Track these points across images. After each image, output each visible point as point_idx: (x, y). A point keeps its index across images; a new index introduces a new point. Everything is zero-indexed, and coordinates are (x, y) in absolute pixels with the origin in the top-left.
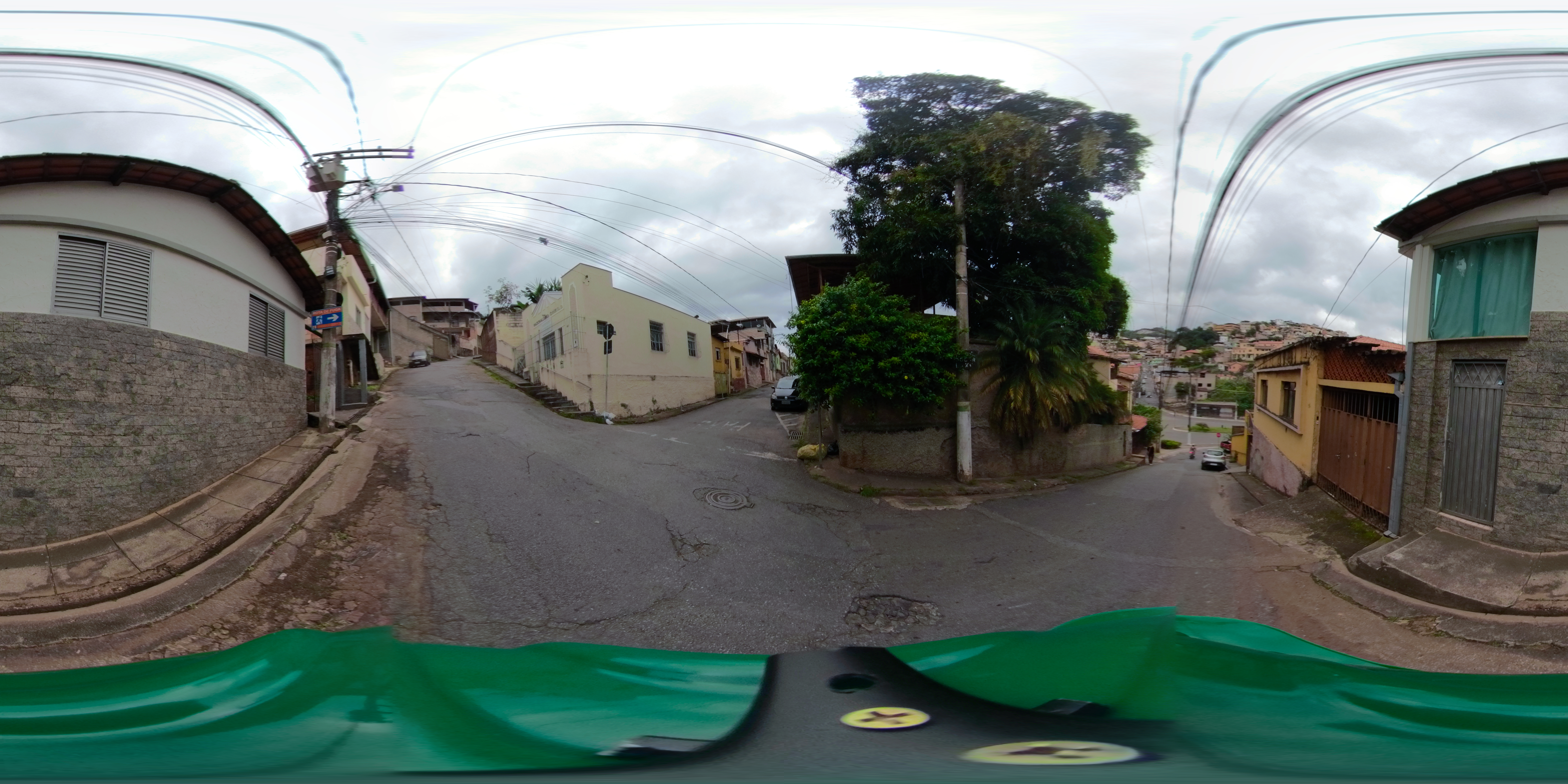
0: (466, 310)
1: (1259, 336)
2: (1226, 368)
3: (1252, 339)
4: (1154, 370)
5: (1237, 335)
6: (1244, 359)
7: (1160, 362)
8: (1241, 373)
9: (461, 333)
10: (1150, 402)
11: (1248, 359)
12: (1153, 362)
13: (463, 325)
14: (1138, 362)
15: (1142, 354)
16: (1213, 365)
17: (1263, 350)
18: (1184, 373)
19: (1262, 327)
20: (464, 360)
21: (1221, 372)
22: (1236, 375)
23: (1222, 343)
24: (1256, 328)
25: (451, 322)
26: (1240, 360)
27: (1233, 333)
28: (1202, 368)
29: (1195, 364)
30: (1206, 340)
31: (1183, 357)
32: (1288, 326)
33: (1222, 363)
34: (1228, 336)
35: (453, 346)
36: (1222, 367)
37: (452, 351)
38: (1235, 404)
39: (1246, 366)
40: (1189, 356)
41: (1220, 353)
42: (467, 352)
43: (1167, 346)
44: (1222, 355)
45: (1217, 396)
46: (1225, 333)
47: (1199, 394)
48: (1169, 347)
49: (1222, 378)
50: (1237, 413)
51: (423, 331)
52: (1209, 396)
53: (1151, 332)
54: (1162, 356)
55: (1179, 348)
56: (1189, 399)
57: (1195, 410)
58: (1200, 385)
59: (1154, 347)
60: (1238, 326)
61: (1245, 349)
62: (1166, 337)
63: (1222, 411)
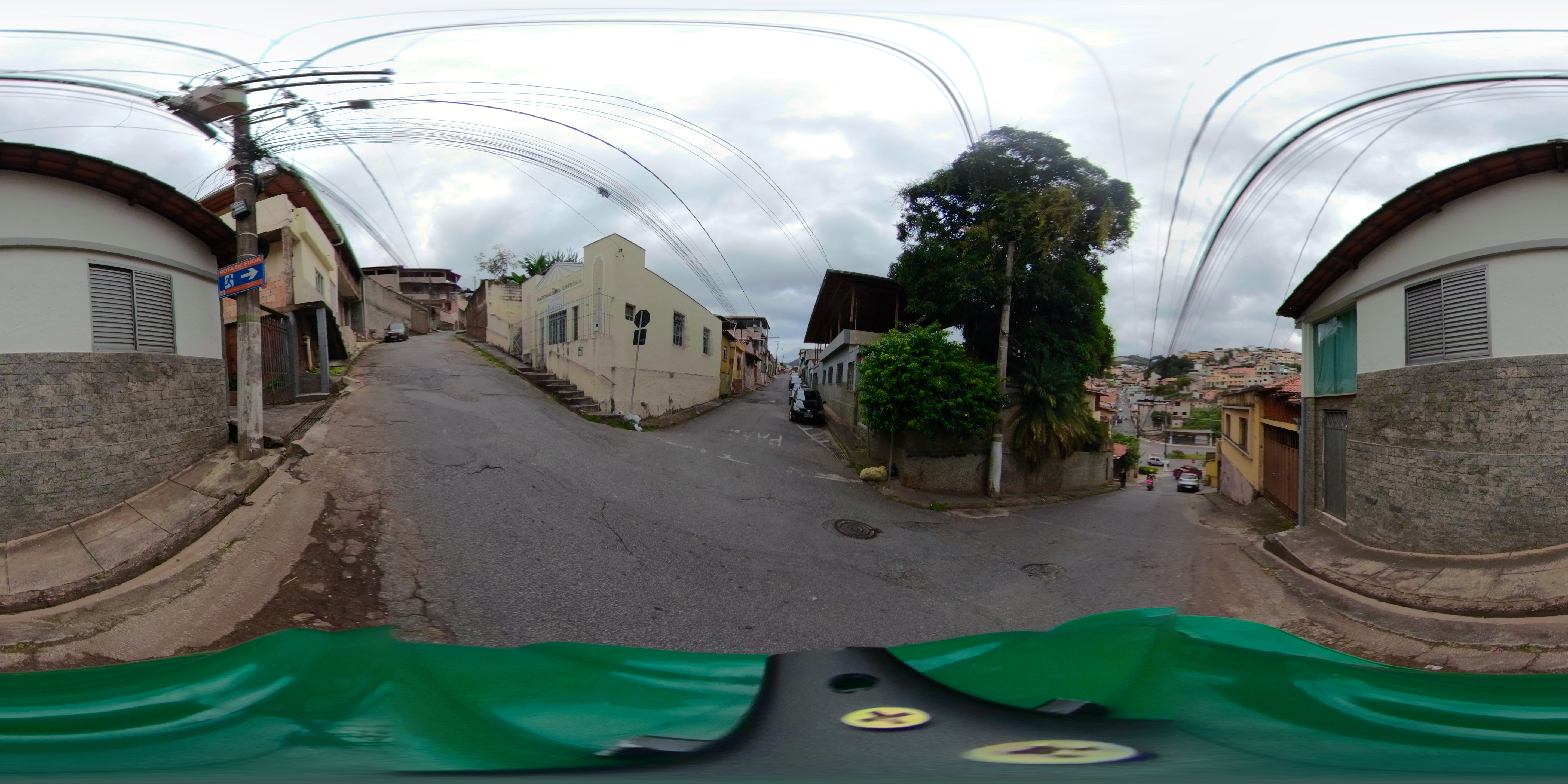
0: (448, 282)
1: (1232, 363)
2: (1201, 396)
3: (1225, 366)
4: (1131, 398)
5: (1211, 363)
6: (1218, 386)
7: (1136, 390)
8: (1215, 401)
9: (440, 306)
10: (1126, 429)
11: (1222, 387)
12: (1129, 390)
13: (444, 297)
14: (1114, 390)
15: (1118, 382)
16: (1188, 393)
17: (1236, 377)
18: (1159, 401)
19: (1235, 354)
20: (445, 335)
21: (1195, 400)
22: (1211, 402)
23: (1196, 371)
24: (1229, 355)
25: (432, 294)
26: (1214, 388)
27: (1207, 361)
28: (1178, 396)
29: (1170, 393)
30: (1181, 368)
31: (1158, 385)
32: (1260, 352)
33: (1196, 391)
34: (1202, 363)
35: (433, 320)
36: (1196, 395)
37: (432, 324)
38: (1209, 431)
39: (1220, 394)
40: (1164, 384)
41: (1195, 381)
42: (447, 326)
43: (1143, 374)
44: (1196, 383)
45: (1192, 424)
46: (1199, 361)
47: (1174, 422)
48: (1144, 375)
49: (1197, 406)
50: (1211, 440)
51: (400, 302)
52: (1184, 424)
53: (1127, 359)
54: (1138, 384)
55: (1155, 377)
56: (1165, 427)
57: (1171, 438)
58: (1175, 413)
59: (1130, 374)
60: (1211, 354)
61: (1218, 377)
62: (1142, 365)
63: (1197, 438)
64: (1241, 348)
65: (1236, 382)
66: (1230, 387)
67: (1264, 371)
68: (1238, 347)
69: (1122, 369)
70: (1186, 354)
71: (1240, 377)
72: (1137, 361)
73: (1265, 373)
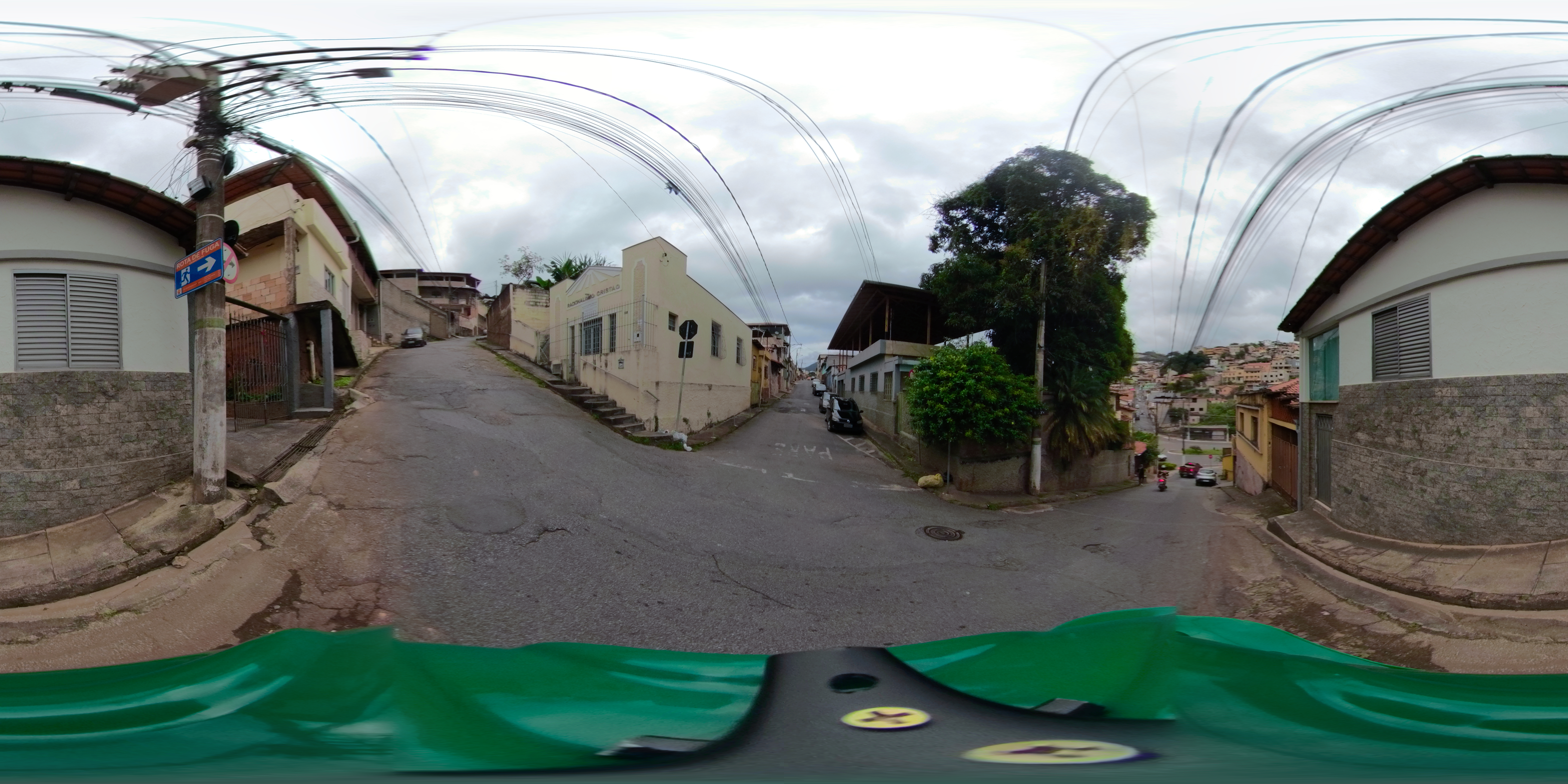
0: (468, 286)
1: (1248, 358)
2: (1217, 391)
3: (1241, 361)
4: (1147, 395)
5: (1227, 358)
6: (1234, 381)
7: (1153, 387)
8: (1231, 396)
10: (1144, 426)
11: (1238, 382)
12: (1145, 387)
13: (463, 302)
14: (1132, 388)
15: (1135, 379)
16: (1204, 388)
17: (1252, 372)
18: (1176, 398)
19: (1251, 348)
20: (463, 340)
22: (1227, 398)
23: (1213, 367)
24: (1245, 350)
25: (452, 298)
26: (1230, 383)
27: (1223, 356)
28: (1194, 392)
29: (1187, 388)
30: (1197, 364)
31: (1174, 382)
32: (1276, 347)
33: (1213, 387)
34: (1217, 359)
35: (453, 325)
36: (1213, 391)
37: (450, 329)
38: (1226, 427)
39: (1236, 389)
40: (1181, 380)
41: (1211, 377)
42: (466, 332)
43: (1159, 370)
44: (1212, 379)
45: (1209, 420)
46: (1215, 356)
47: (1191, 418)
48: (1161, 371)
49: (1214, 401)
50: (1228, 435)
51: (418, 306)
52: (1201, 420)
53: (1143, 356)
54: (1155, 380)
55: (1172, 373)
56: (1183, 424)
57: (1188, 434)
58: (1192, 409)
59: (1146, 371)
60: (1227, 349)
61: (1234, 372)
62: (1157, 361)
63: (1214, 433)
64: (1257, 343)
65: (1252, 377)
66: (1246, 382)
67: (1279, 365)
68: (1253, 342)
69: (1138, 366)
70: (1201, 349)
71: (1256, 372)
72: (1152, 358)
73: (1281, 368)
